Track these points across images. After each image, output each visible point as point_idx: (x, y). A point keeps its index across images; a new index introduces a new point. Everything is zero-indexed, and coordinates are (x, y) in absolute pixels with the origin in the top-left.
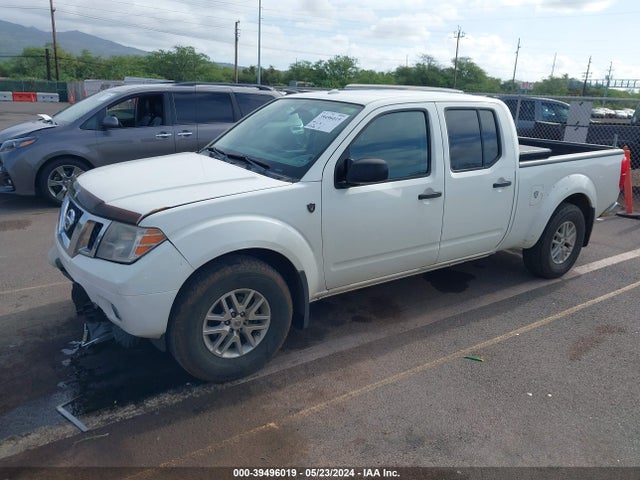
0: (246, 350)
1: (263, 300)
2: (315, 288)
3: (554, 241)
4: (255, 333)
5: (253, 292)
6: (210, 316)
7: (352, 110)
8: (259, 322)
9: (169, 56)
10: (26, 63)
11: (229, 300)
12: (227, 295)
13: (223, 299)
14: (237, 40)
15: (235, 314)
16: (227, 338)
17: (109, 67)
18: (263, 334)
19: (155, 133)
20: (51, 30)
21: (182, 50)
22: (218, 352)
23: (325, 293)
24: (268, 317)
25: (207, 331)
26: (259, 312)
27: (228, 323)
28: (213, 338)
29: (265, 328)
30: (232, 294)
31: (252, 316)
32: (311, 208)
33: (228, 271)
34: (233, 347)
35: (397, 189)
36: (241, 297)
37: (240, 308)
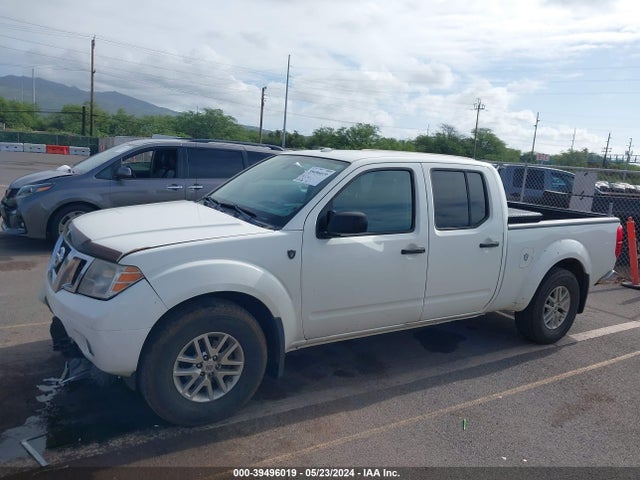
0: (218, 396)
1: (237, 344)
2: (292, 337)
3: (546, 306)
4: (227, 379)
5: (227, 336)
6: (181, 358)
7: (339, 167)
8: (232, 368)
9: (198, 117)
10: (64, 119)
11: (201, 342)
12: (200, 337)
13: (196, 341)
14: (263, 104)
15: (207, 357)
16: (199, 381)
17: (140, 125)
18: (236, 380)
19: (168, 184)
20: (90, 90)
21: (210, 112)
22: (188, 395)
23: (303, 343)
24: (241, 363)
25: (177, 372)
26: (233, 357)
27: (200, 366)
28: (184, 380)
29: (237, 374)
30: (205, 336)
31: (225, 361)
32: (291, 254)
33: (202, 313)
34: (203, 391)
35: (379, 243)
36: (214, 340)
37: (213, 351)
